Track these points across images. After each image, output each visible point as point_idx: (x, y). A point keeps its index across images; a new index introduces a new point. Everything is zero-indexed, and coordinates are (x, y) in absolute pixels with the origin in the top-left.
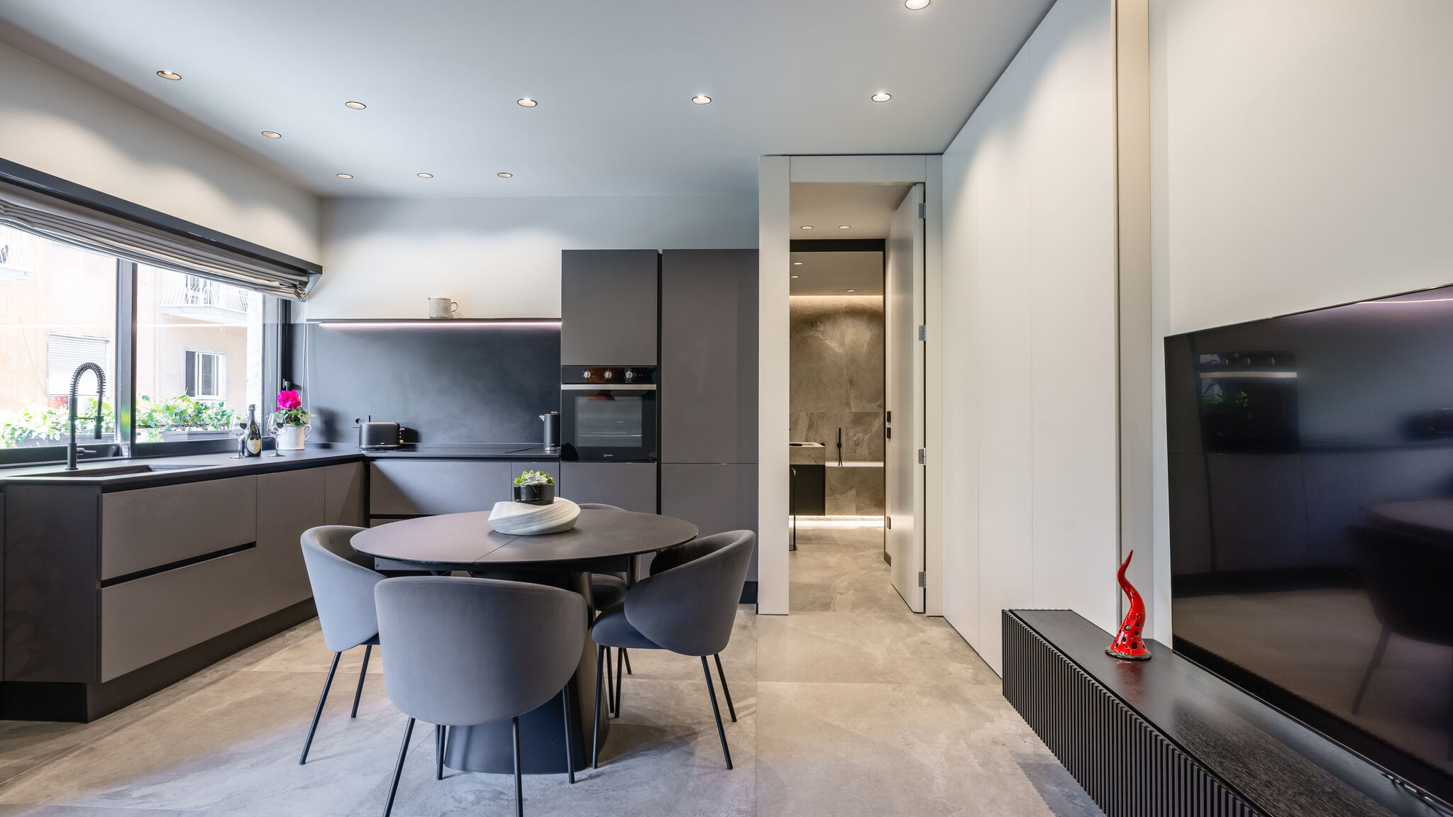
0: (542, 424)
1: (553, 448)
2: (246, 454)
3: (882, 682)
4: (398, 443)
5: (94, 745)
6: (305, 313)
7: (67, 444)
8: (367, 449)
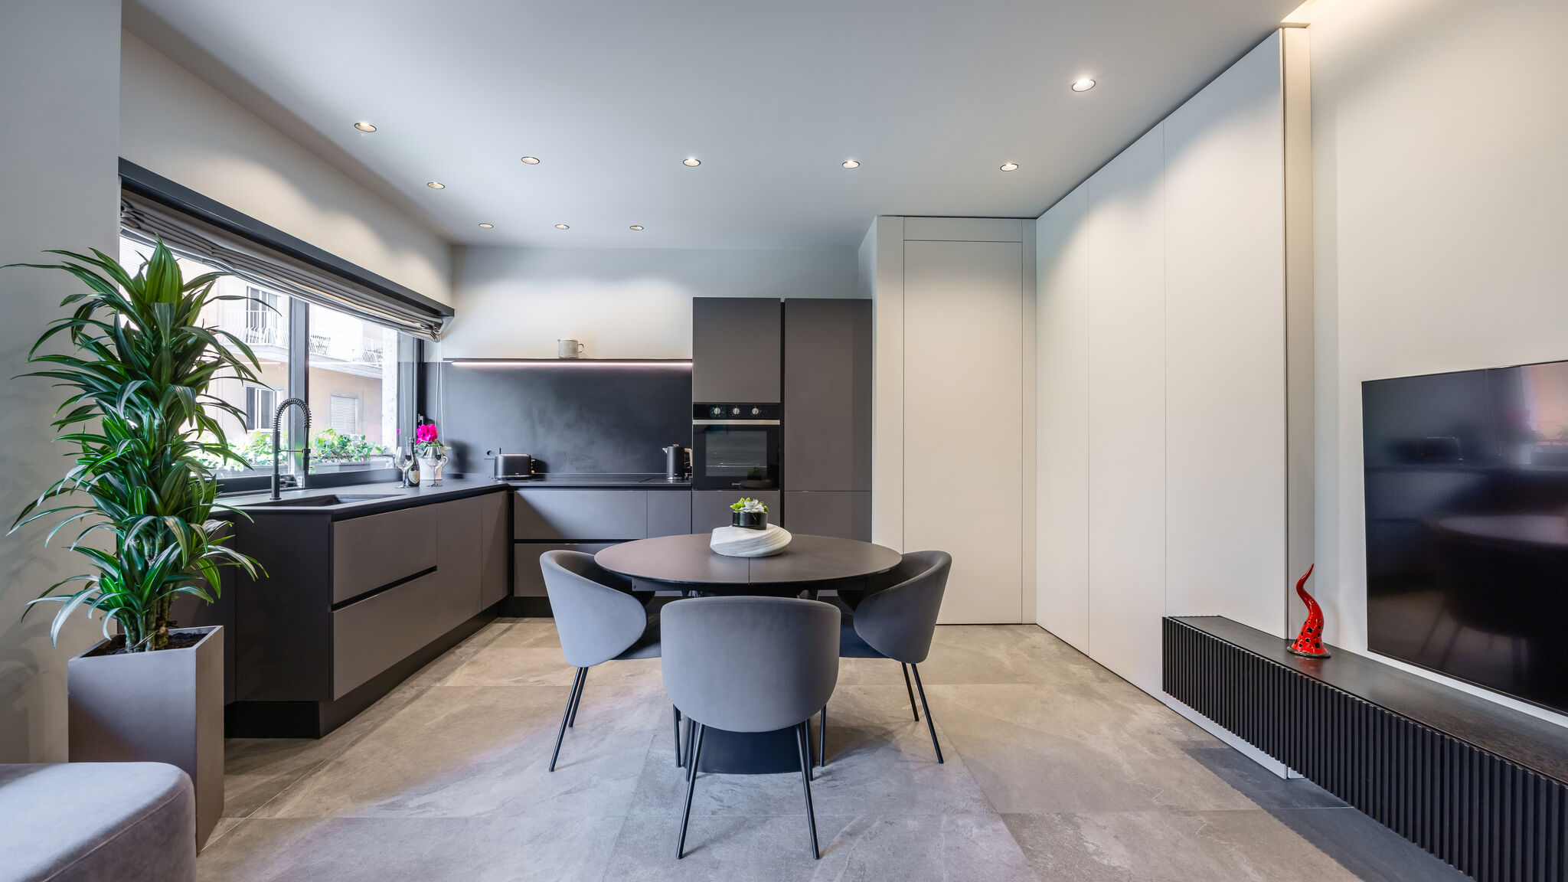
0: (665, 456)
1: (675, 478)
2: (407, 484)
3: (1021, 683)
4: (530, 473)
5: (340, 759)
6: (439, 353)
7: (271, 474)
8: (503, 479)
